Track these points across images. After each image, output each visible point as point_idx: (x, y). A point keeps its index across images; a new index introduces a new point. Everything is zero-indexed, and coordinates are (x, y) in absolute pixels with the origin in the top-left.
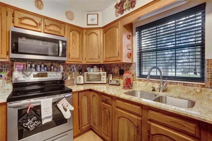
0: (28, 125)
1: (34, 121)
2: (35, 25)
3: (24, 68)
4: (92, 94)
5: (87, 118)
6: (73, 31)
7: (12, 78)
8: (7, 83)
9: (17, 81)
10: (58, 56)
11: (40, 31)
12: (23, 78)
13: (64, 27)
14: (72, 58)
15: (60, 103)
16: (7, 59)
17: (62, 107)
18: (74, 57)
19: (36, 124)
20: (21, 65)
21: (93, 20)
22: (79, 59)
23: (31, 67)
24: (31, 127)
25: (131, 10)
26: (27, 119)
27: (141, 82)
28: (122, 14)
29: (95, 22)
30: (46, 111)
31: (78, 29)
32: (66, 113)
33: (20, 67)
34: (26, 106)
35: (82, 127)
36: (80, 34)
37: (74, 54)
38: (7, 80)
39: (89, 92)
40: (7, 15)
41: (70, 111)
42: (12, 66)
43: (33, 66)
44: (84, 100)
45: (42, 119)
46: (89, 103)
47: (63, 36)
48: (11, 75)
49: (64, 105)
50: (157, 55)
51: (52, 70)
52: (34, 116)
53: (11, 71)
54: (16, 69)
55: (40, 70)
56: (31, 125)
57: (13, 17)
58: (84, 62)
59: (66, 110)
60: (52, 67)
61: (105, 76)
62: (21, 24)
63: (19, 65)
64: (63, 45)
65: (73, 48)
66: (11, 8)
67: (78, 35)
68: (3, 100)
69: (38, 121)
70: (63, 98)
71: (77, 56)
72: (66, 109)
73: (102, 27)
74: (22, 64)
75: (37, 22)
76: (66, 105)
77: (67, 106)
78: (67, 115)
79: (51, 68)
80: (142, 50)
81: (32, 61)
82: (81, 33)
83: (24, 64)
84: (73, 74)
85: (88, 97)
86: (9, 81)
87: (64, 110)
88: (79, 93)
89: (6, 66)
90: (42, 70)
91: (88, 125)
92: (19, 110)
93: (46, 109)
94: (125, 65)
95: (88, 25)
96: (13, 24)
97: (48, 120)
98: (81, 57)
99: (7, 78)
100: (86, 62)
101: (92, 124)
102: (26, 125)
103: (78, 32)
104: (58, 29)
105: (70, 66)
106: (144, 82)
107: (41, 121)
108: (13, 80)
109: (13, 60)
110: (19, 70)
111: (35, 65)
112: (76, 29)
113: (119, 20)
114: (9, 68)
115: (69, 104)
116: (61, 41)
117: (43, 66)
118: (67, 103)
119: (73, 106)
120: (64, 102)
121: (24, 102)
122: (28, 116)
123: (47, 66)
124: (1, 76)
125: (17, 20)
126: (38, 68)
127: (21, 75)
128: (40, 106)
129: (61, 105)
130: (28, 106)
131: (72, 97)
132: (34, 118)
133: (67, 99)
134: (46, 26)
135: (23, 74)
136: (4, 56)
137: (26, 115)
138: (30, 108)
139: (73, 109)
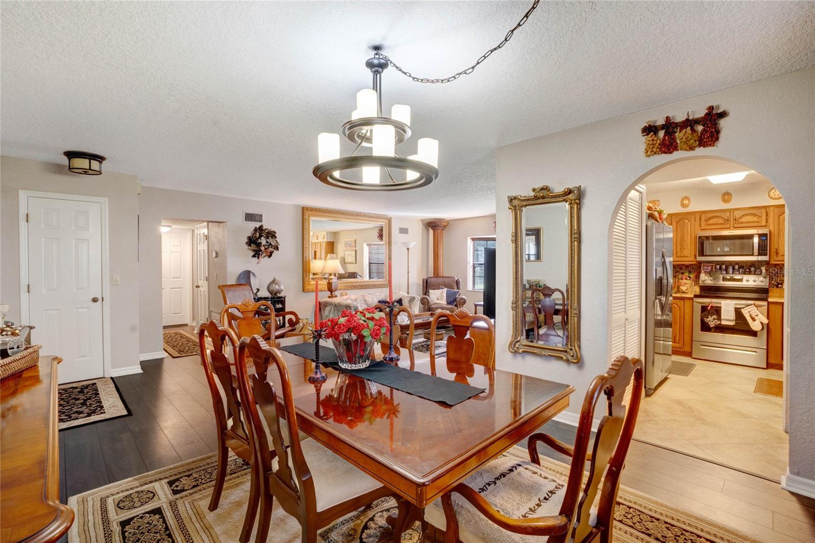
1: (714, 319)
2: (722, 222)
3: (712, 270)
7: (699, 280)
8: (695, 285)
9: (704, 284)
10: (753, 255)
12: (710, 281)
13: (767, 213)
14: (782, 256)
16: (695, 262)
17: (749, 314)
19: (716, 322)
23: (721, 268)
24: (711, 324)
26: (708, 315)
30: (727, 313)
32: (754, 324)
33: (708, 269)
34: (707, 305)
38: (695, 281)
40: (695, 221)
41: (761, 322)
42: (700, 268)
43: (724, 267)
45: (722, 319)
47: (764, 225)
48: (698, 277)
49: (751, 313)
51: (752, 273)
52: (715, 315)
53: (699, 273)
54: (703, 271)
55: (733, 272)
56: (712, 322)
57: (700, 220)
59: (754, 319)
60: (752, 269)
62: (707, 225)
63: (707, 266)
64: (760, 240)
66: (698, 213)
68: (691, 296)
69: (718, 320)
70: (752, 305)
74: (710, 267)
75: (725, 218)
76: (755, 314)
77: (757, 315)
78: (755, 326)
79: (750, 270)
81: (721, 263)
83: (712, 266)
86: (697, 283)
87: (750, 319)
89: (694, 268)
90: (736, 273)
92: (702, 306)
93: (727, 311)
96: (700, 228)
97: (728, 322)
104: (756, 218)
107: (721, 321)
108: (700, 282)
109: (700, 263)
110: (706, 272)
111: (726, 266)
114: (697, 270)
116: (757, 235)
117: (737, 267)
118: (758, 312)
119: (768, 318)
120: (752, 309)
121: (706, 301)
122: (709, 313)
123: (744, 268)
124: (690, 277)
125: (703, 223)
126: (731, 270)
127: (708, 278)
128: (720, 307)
129: (747, 311)
130: (709, 305)
131: (766, 307)
132: (715, 317)
133: (758, 308)
134: (735, 220)
135: (711, 276)
136: (692, 259)
137: (707, 311)
138: (712, 307)
139: (766, 321)
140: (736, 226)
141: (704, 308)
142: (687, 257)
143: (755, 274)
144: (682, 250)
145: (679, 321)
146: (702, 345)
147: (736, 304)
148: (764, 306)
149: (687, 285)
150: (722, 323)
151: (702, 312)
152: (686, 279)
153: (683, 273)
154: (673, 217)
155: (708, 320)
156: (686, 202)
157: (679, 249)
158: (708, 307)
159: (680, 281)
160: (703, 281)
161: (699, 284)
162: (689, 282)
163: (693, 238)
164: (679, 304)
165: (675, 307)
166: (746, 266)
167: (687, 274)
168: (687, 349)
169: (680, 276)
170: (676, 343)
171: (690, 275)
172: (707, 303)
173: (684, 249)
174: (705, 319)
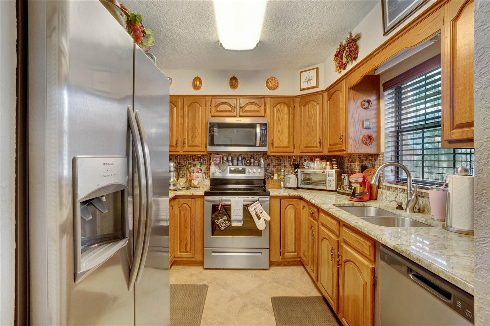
0: (219, 223)
1: (225, 221)
2: (229, 109)
3: (221, 162)
4: (303, 203)
5: (294, 242)
6: (277, 106)
7: (209, 173)
8: (206, 178)
9: (214, 176)
10: (255, 146)
11: (235, 115)
12: (219, 173)
13: (265, 102)
14: (276, 147)
15: (252, 207)
16: (206, 152)
17: (255, 212)
18: (279, 145)
19: (226, 224)
20: (218, 158)
21: (309, 80)
22: (288, 147)
23: (227, 159)
24: (221, 226)
25: (355, 63)
26: (219, 216)
27: (388, 192)
28: (344, 69)
29: (313, 83)
30: (237, 212)
31: (287, 101)
32: (259, 222)
33: (217, 161)
34: (218, 203)
35: (285, 253)
36: (289, 107)
37: (279, 141)
38: (206, 174)
39: (299, 200)
40: (206, 106)
41: (265, 220)
42: (210, 159)
43: (230, 158)
44: (290, 212)
45: (232, 220)
46: (297, 218)
47: (263, 115)
48: (208, 169)
49: (256, 210)
50: (423, 138)
51: (252, 164)
52: (225, 215)
53: (209, 165)
54: (213, 163)
55: (237, 163)
56: (222, 224)
57: (211, 106)
58: (297, 152)
59: (259, 218)
60: (252, 160)
61: (333, 177)
62: (217, 111)
63: (217, 158)
64: (261, 130)
65: (279, 131)
66: (209, 97)
67: (286, 109)
68: (202, 193)
69: (228, 221)
70: (257, 201)
71: (285, 142)
72: (259, 216)
73: (324, 89)
74: (219, 156)
75: (232, 105)
76: (260, 211)
77: (261, 213)
78: (261, 225)
79: (250, 161)
80: (402, 127)
81: (228, 154)
82: (292, 106)
83: (221, 156)
84: (282, 171)
85: (296, 208)
86: (207, 176)
87: (256, 217)
88: (281, 200)
89: (205, 159)
90: (240, 164)
91: (296, 254)
92: (213, 206)
93: (236, 210)
94: (369, 157)
95: (302, 90)
96: (210, 114)
97: (237, 223)
98: (292, 144)
99: (206, 172)
100: (301, 152)
101: (302, 255)
102: (218, 223)
103: (286, 104)
104: (256, 107)
105: (279, 158)
106: (394, 191)
107: (231, 223)
108: (211, 175)
109: (211, 153)
110: (215, 164)
111: (232, 157)
112: (282, 101)
113: (343, 80)
114: (207, 161)
115: (263, 210)
116: (259, 125)
117: (240, 158)
118: (262, 208)
119: (270, 215)
120: (257, 206)
121: (217, 198)
122: (219, 213)
123: (245, 159)
124: (201, 170)
125: (213, 109)
126: (235, 161)
127: (218, 170)
128: (230, 205)
129: (253, 209)
130: (220, 203)
131: (269, 202)
132: (225, 217)
133: (262, 203)
134: (241, 107)
135: (220, 168)
136: (203, 149)
137: (218, 212)
138: (222, 205)
139: (268, 218)
140: (242, 114)
141: (215, 208)
142: (198, 146)
143: (254, 166)
144: (193, 138)
145: (189, 224)
146: (213, 252)
147: (244, 201)
148: (267, 201)
149: (198, 179)
150: (233, 225)
151: (213, 213)
152: (197, 172)
153: (195, 165)
154: (185, 99)
155: (219, 221)
156: (197, 83)
157: (190, 137)
158: (219, 205)
159: (192, 174)
160: (213, 174)
161: (209, 176)
162: (200, 175)
163: (204, 125)
164: (189, 203)
165: (186, 207)
166: (247, 158)
167: (198, 166)
168: (198, 258)
169: (192, 168)
170: (188, 252)
171: (201, 168)
172: (218, 201)
173: (196, 137)
174: (216, 220)
